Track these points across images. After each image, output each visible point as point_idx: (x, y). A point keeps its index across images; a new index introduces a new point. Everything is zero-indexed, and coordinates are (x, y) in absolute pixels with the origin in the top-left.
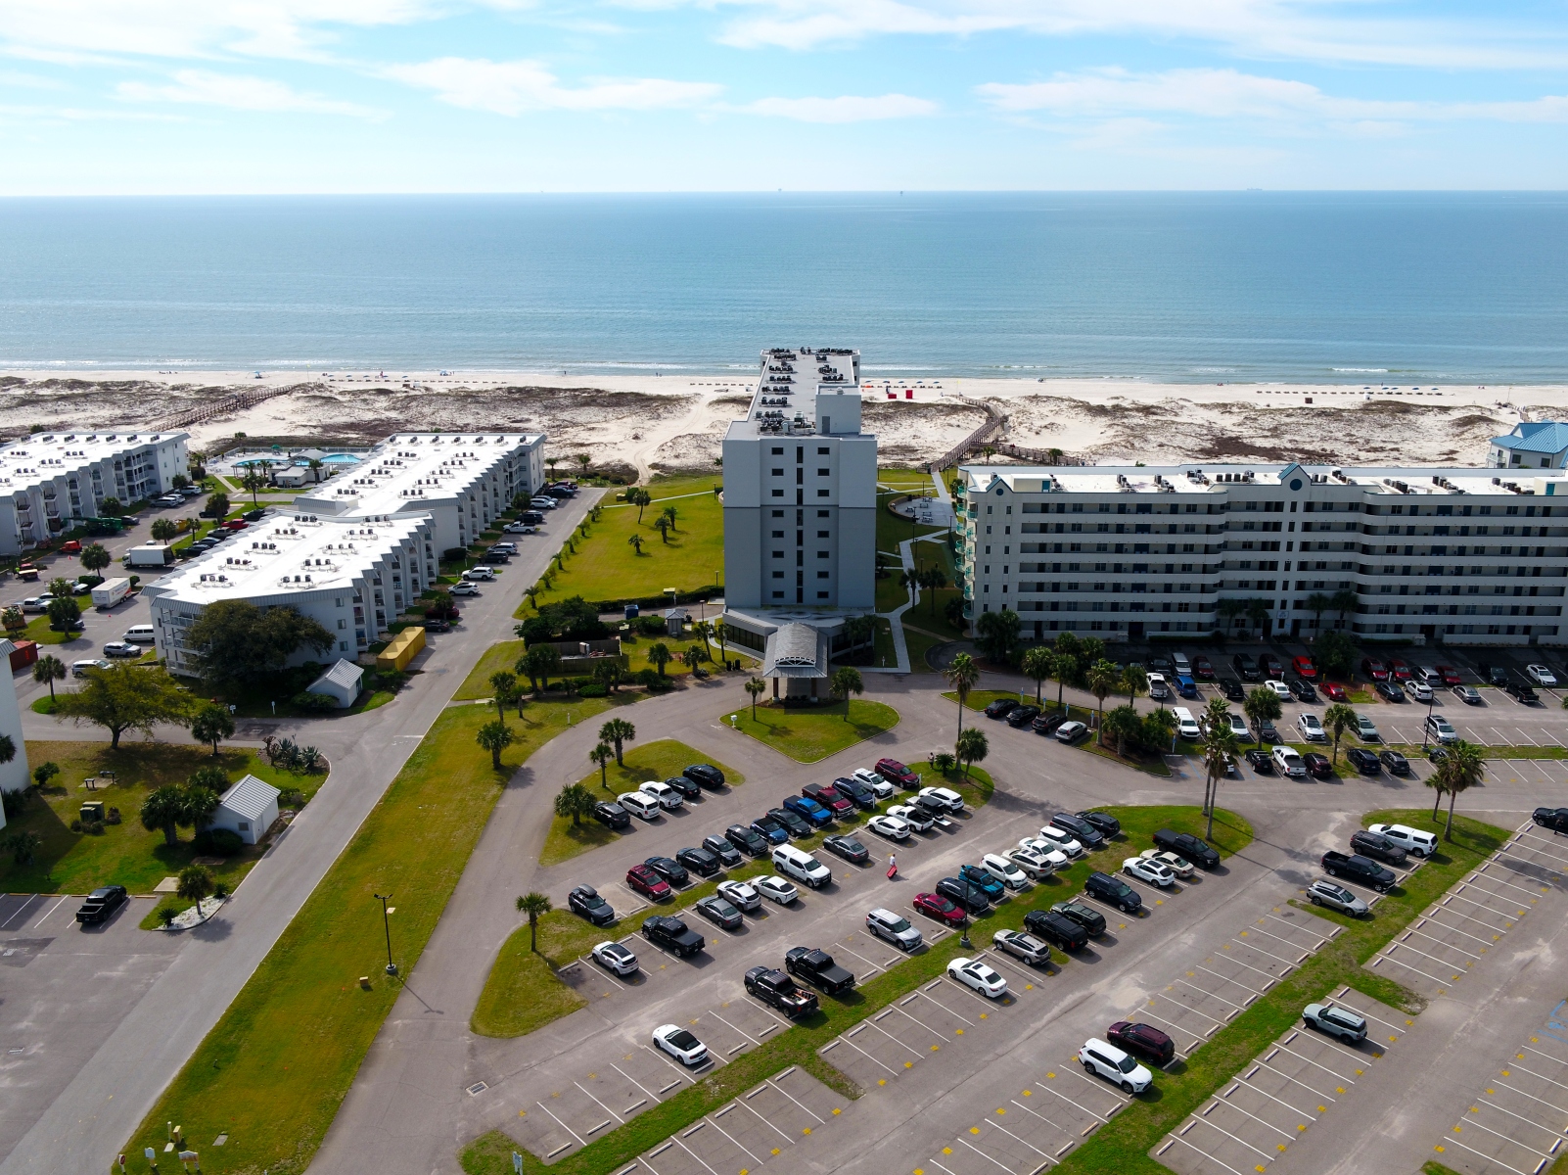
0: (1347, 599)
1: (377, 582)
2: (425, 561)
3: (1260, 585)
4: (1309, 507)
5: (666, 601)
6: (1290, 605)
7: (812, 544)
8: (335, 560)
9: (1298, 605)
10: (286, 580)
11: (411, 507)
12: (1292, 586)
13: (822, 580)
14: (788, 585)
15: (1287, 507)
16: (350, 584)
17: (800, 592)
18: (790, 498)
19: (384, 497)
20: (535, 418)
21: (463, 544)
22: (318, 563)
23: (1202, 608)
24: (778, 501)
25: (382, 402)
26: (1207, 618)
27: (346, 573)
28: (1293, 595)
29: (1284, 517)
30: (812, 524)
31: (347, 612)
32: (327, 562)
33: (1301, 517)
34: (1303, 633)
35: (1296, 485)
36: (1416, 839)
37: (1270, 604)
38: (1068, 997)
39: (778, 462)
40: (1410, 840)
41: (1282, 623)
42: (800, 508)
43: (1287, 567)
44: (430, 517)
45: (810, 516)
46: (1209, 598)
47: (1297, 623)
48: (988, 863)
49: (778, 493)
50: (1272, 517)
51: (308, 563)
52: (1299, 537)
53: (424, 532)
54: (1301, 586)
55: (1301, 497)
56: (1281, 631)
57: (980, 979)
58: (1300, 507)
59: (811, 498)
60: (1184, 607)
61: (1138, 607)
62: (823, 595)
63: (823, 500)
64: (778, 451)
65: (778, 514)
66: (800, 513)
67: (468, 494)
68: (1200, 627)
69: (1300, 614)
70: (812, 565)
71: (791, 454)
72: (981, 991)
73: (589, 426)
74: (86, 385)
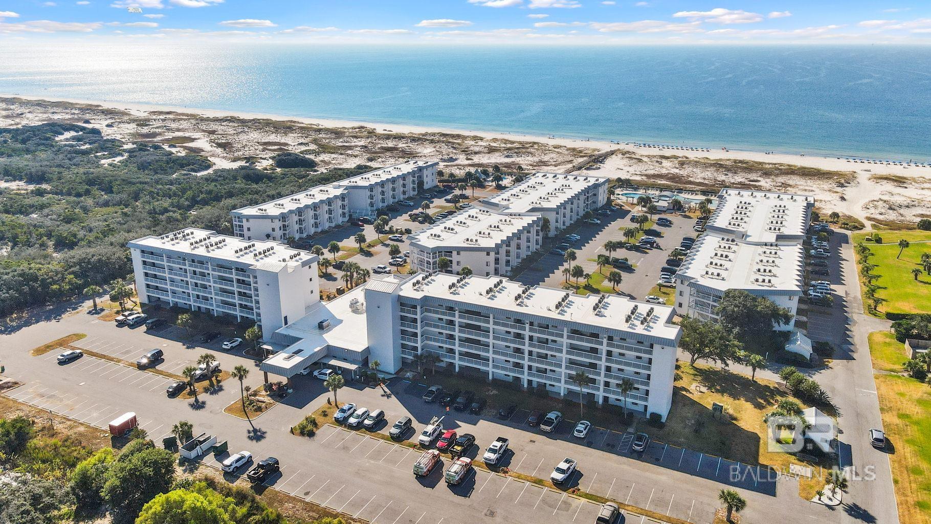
11: (780, 239)
22: (765, 271)
27: (785, 281)
31: (794, 304)
32: (770, 271)
44: (800, 247)
51: (759, 271)
74: (513, 142)
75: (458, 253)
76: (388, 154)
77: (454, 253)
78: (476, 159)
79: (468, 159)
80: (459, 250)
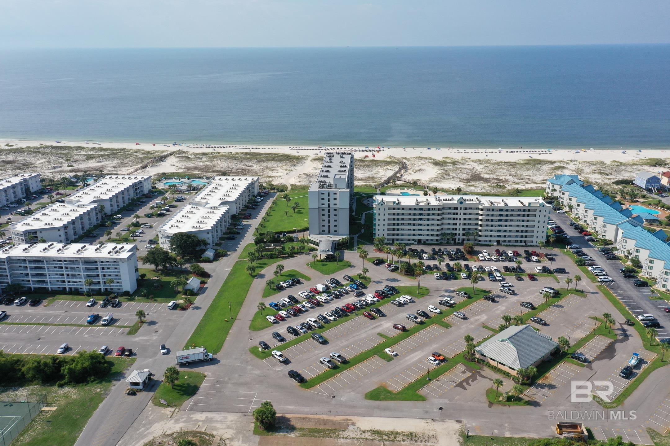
1: (217, 227)
2: (227, 219)
3: (453, 229)
4: (466, 209)
5: (294, 232)
6: (461, 235)
7: (332, 218)
8: (206, 221)
9: (463, 235)
10: (194, 227)
11: (222, 204)
12: (461, 229)
13: (335, 227)
14: (326, 229)
15: (459, 209)
16: (211, 228)
17: (329, 231)
18: (326, 206)
19: (214, 201)
20: (255, 166)
21: (237, 213)
22: (201, 222)
23: (437, 235)
24: (323, 206)
25: (205, 159)
26: (438, 238)
27: (208, 225)
28: (462, 232)
29: (458, 211)
30: (332, 213)
31: (210, 235)
32: (203, 222)
33: (463, 211)
34: (465, 242)
35: (461, 203)
37: (456, 234)
39: (323, 196)
41: (459, 240)
43: (460, 225)
44: (228, 207)
45: (331, 210)
46: (439, 233)
47: (463, 240)
49: (323, 204)
50: (455, 211)
51: (198, 222)
52: (463, 216)
53: (227, 211)
54: (464, 229)
55: (463, 206)
56: (459, 242)
58: (463, 209)
59: (332, 206)
60: (432, 235)
61: (420, 235)
62: (335, 231)
63: (335, 206)
64: (323, 194)
65: (323, 210)
66: (329, 209)
67: (238, 199)
68: (437, 240)
69: (464, 237)
70: (332, 223)
71: (326, 194)
73: (273, 169)
74: (106, 150)
75: (41, 232)
76: (8, 166)
77: (38, 233)
78: (76, 166)
79: (69, 166)
80: (41, 230)
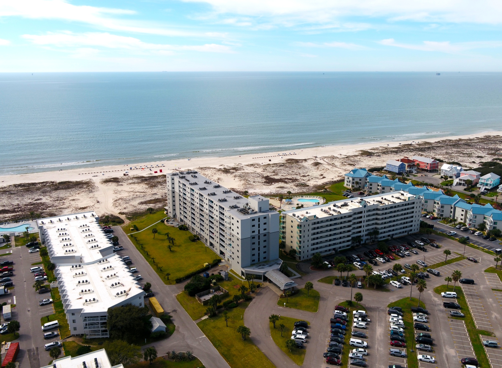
0: (375, 232)
3: (359, 232)
4: (367, 211)
5: (208, 268)
6: (364, 235)
7: (262, 244)
10: (118, 294)
13: (265, 254)
14: (256, 257)
15: (363, 212)
17: (259, 258)
18: (257, 233)
23: (348, 241)
24: (253, 234)
26: (349, 243)
28: (365, 233)
29: (363, 215)
30: (262, 238)
33: (366, 214)
35: (365, 206)
36: (453, 294)
37: (360, 236)
38: (443, 356)
39: (254, 223)
40: (452, 295)
41: (363, 240)
42: (259, 235)
43: (364, 227)
45: (261, 237)
46: (350, 238)
47: (366, 240)
48: (393, 328)
49: (254, 232)
50: (361, 215)
52: (366, 219)
54: (366, 230)
57: (429, 359)
59: (262, 232)
60: (344, 242)
62: (265, 258)
63: (265, 231)
64: (254, 220)
65: (254, 238)
66: (259, 236)
68: (348, 246)
69: (366, 237)
70: (262, 250)
71: (257, 220)
72: (430, 362)
